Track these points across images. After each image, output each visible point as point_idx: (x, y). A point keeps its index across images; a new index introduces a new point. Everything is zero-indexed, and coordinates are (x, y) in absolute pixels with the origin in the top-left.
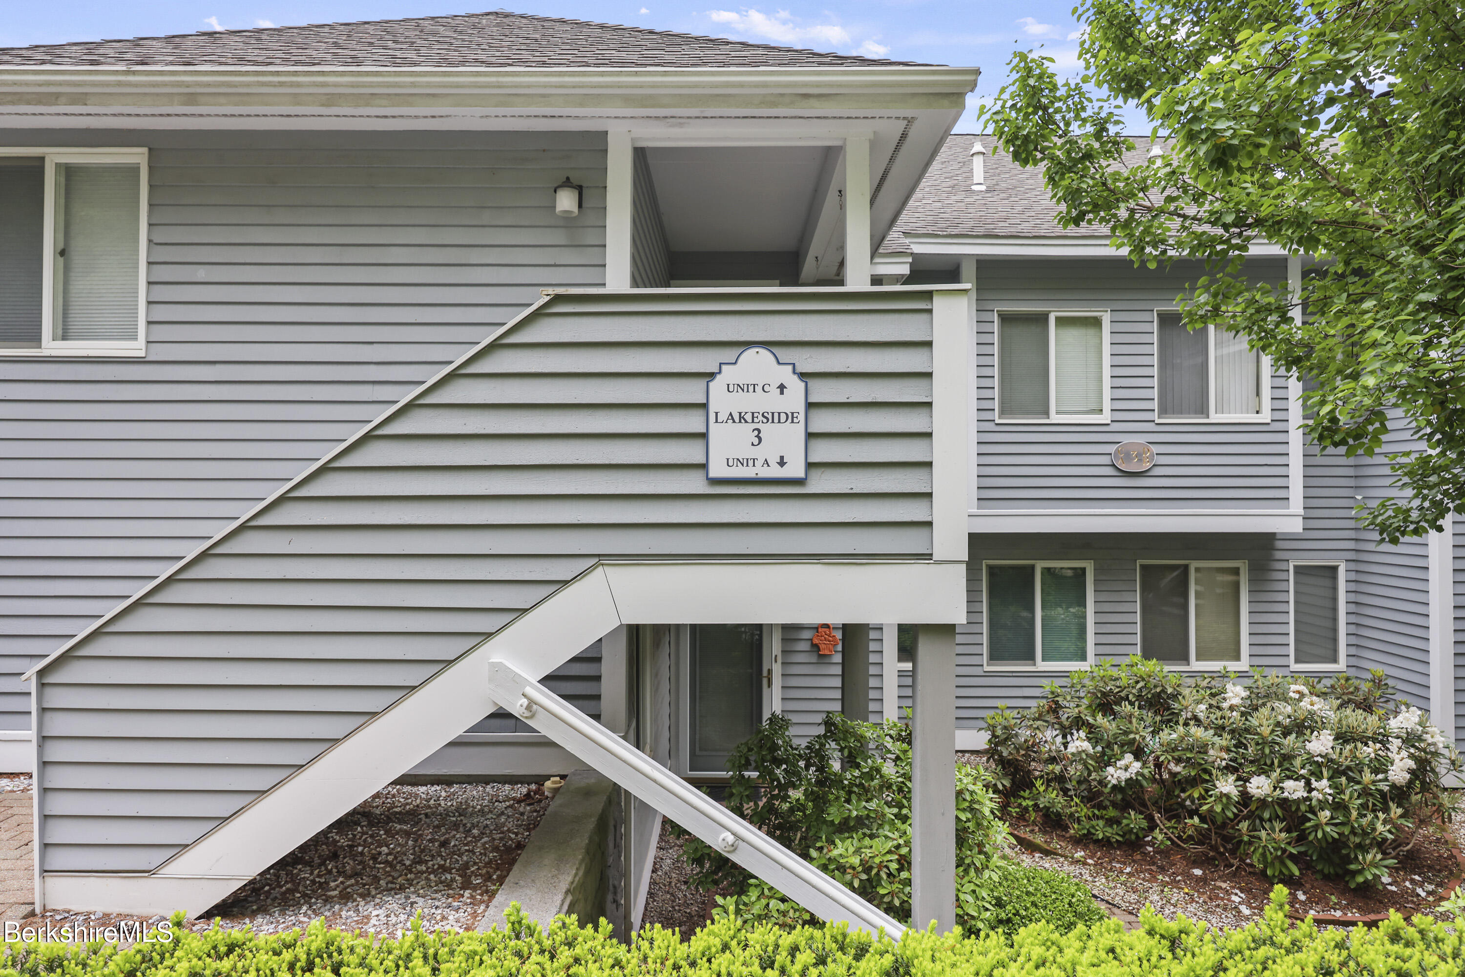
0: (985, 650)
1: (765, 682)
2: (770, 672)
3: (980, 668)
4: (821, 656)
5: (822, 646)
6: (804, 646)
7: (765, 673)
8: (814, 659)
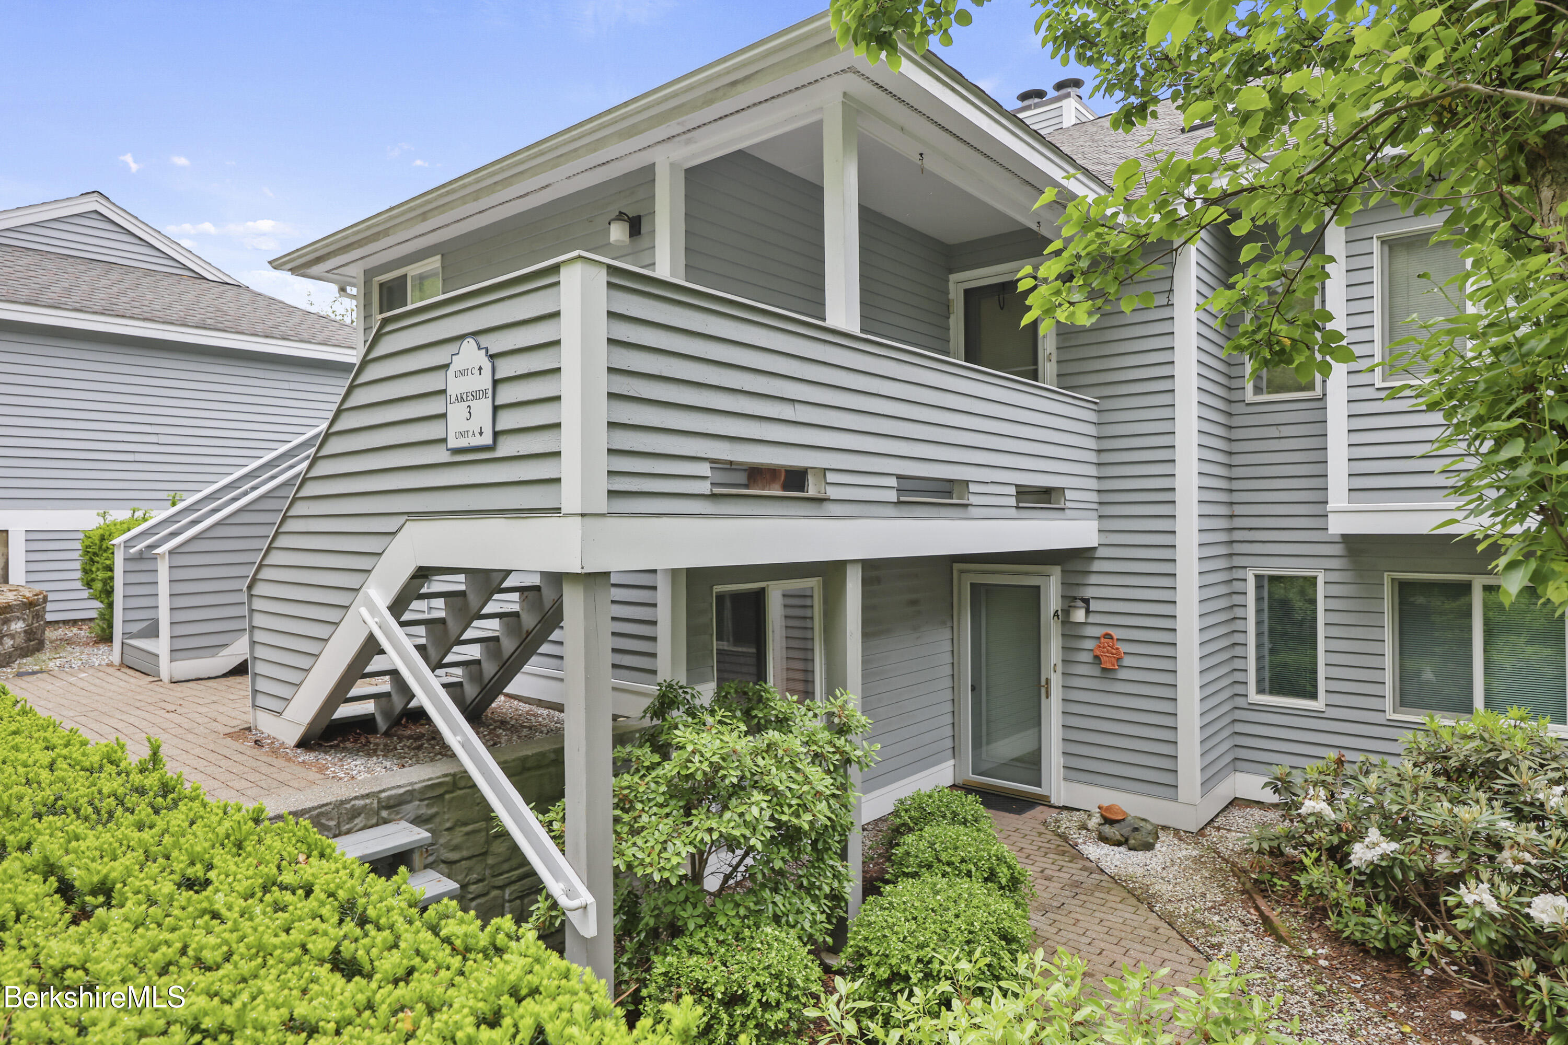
0: (1388, 690)
1: (1043, 691)
2: (1048, 681)
3: (1382, 714)
4: (1105, 670)
5: (1103, 659)
6: (1086, 657)
7: (1043, 682)
8: (1096, 672)
